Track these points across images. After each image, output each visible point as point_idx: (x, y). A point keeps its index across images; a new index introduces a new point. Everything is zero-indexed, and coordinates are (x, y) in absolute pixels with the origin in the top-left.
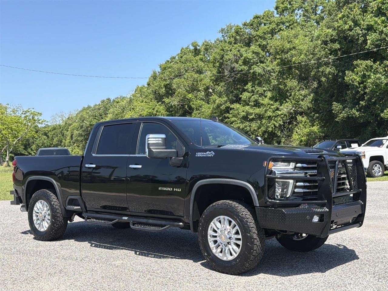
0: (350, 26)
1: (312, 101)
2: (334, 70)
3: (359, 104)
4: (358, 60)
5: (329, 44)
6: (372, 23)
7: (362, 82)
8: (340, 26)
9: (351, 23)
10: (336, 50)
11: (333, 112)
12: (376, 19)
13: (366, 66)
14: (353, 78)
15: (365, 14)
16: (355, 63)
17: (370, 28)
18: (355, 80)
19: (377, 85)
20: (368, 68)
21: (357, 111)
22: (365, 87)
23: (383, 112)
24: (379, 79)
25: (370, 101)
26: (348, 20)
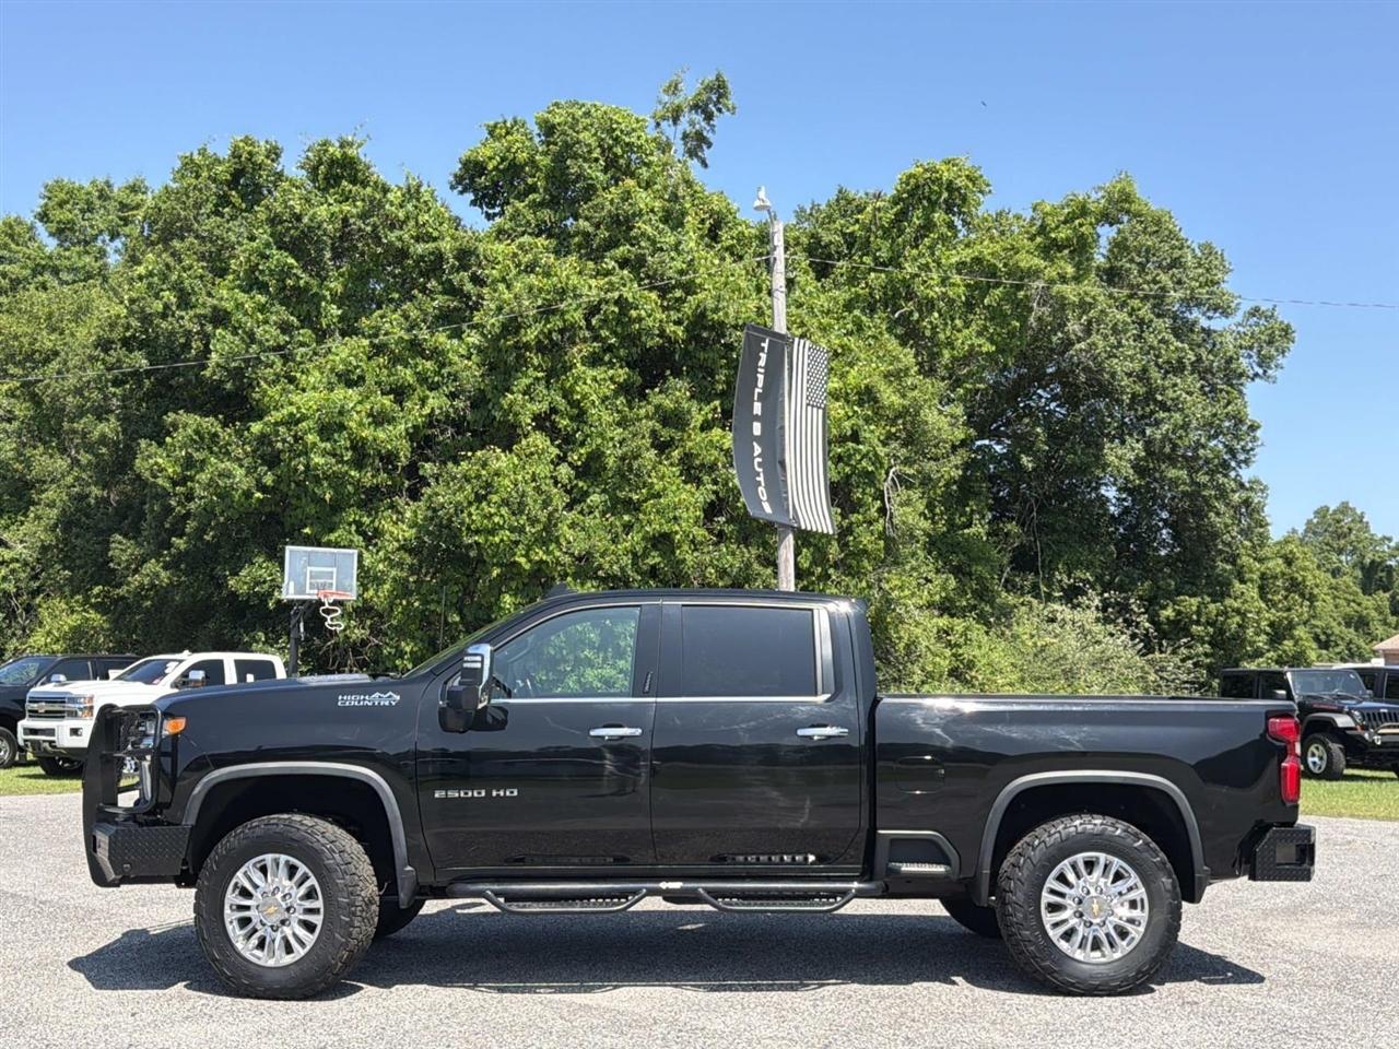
0: (166, 307)
1: (56, 525)
2: (117, 433)
3: (169, 546)
4: (181, 412)
5: (115, 350)
6: (229, 306)
7: (183, 481)
8: (138, 299)
9: (169, 296)
10: (136, 374)
11: (112, 565)
12: (242, 297)
13: (197, 432)
14: (156, 463)
15: (218, 281)
16: (170, 417)
17: (220, 318)
18: (161, 471)
19: (224, 495)
20: (202, 438)
21: (165, 568)
22: (190, 497)
23: (235, 573)
24: (228, 475)
25: (201, 538)
26: (164, 287)
